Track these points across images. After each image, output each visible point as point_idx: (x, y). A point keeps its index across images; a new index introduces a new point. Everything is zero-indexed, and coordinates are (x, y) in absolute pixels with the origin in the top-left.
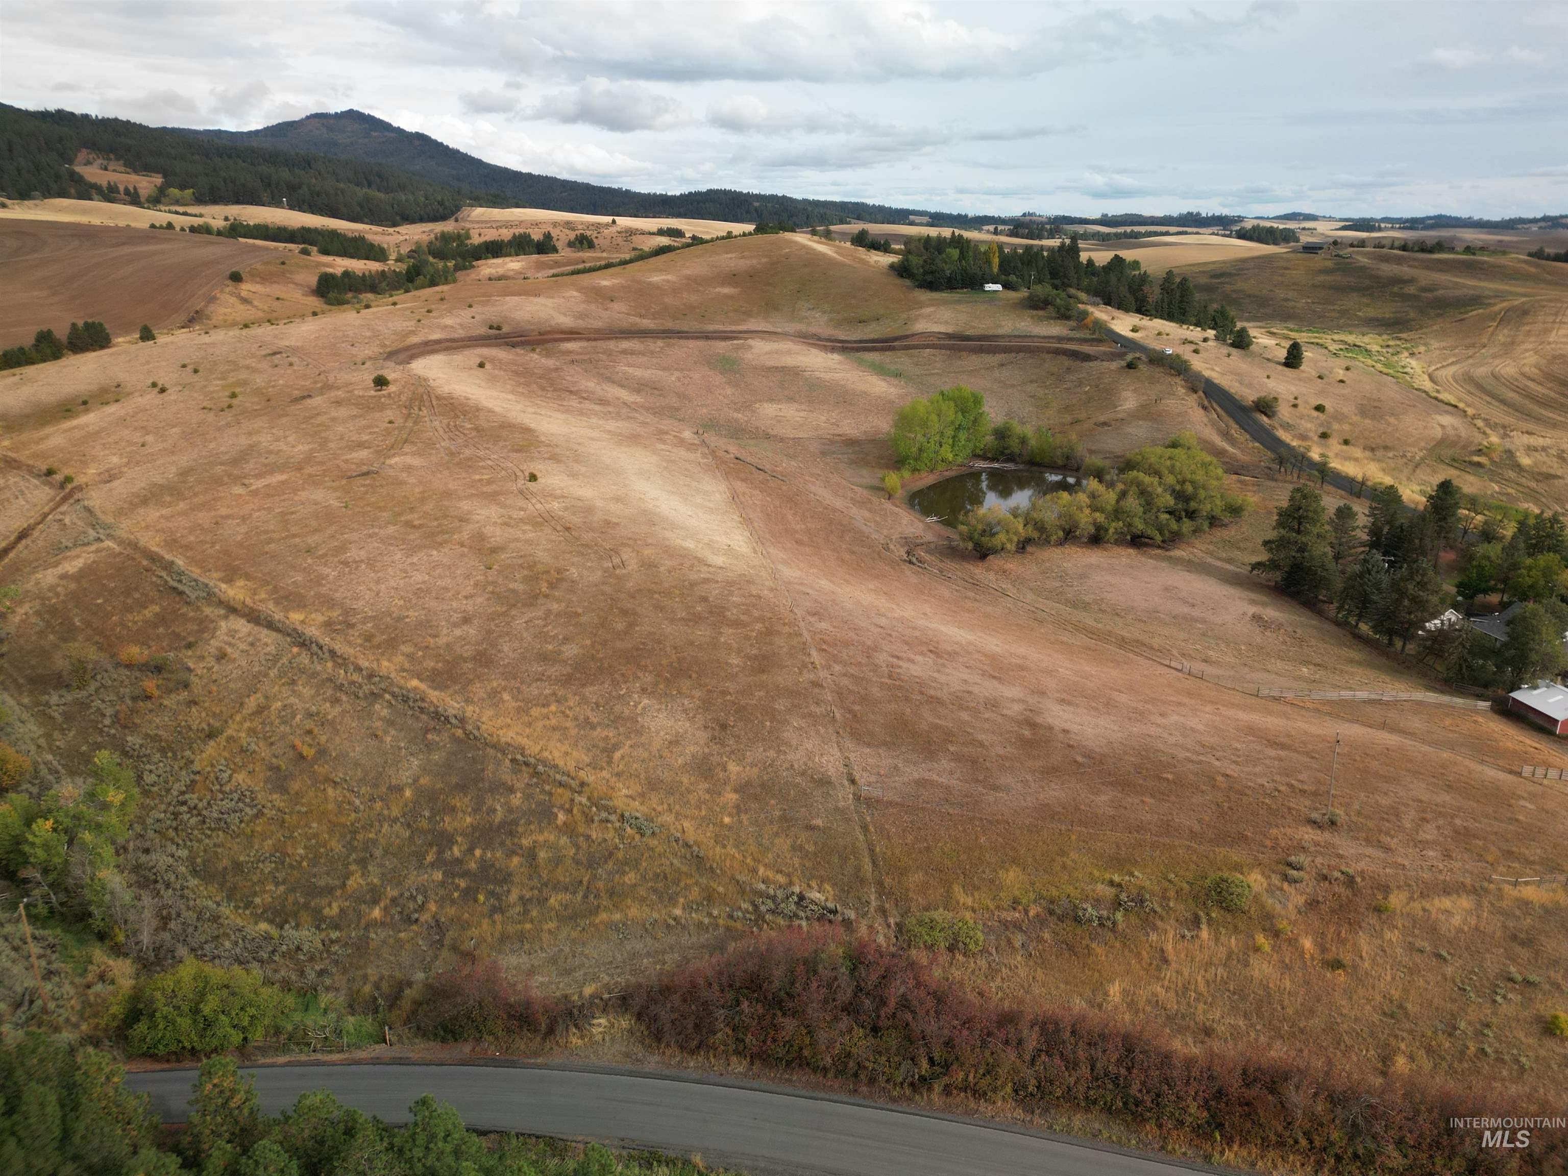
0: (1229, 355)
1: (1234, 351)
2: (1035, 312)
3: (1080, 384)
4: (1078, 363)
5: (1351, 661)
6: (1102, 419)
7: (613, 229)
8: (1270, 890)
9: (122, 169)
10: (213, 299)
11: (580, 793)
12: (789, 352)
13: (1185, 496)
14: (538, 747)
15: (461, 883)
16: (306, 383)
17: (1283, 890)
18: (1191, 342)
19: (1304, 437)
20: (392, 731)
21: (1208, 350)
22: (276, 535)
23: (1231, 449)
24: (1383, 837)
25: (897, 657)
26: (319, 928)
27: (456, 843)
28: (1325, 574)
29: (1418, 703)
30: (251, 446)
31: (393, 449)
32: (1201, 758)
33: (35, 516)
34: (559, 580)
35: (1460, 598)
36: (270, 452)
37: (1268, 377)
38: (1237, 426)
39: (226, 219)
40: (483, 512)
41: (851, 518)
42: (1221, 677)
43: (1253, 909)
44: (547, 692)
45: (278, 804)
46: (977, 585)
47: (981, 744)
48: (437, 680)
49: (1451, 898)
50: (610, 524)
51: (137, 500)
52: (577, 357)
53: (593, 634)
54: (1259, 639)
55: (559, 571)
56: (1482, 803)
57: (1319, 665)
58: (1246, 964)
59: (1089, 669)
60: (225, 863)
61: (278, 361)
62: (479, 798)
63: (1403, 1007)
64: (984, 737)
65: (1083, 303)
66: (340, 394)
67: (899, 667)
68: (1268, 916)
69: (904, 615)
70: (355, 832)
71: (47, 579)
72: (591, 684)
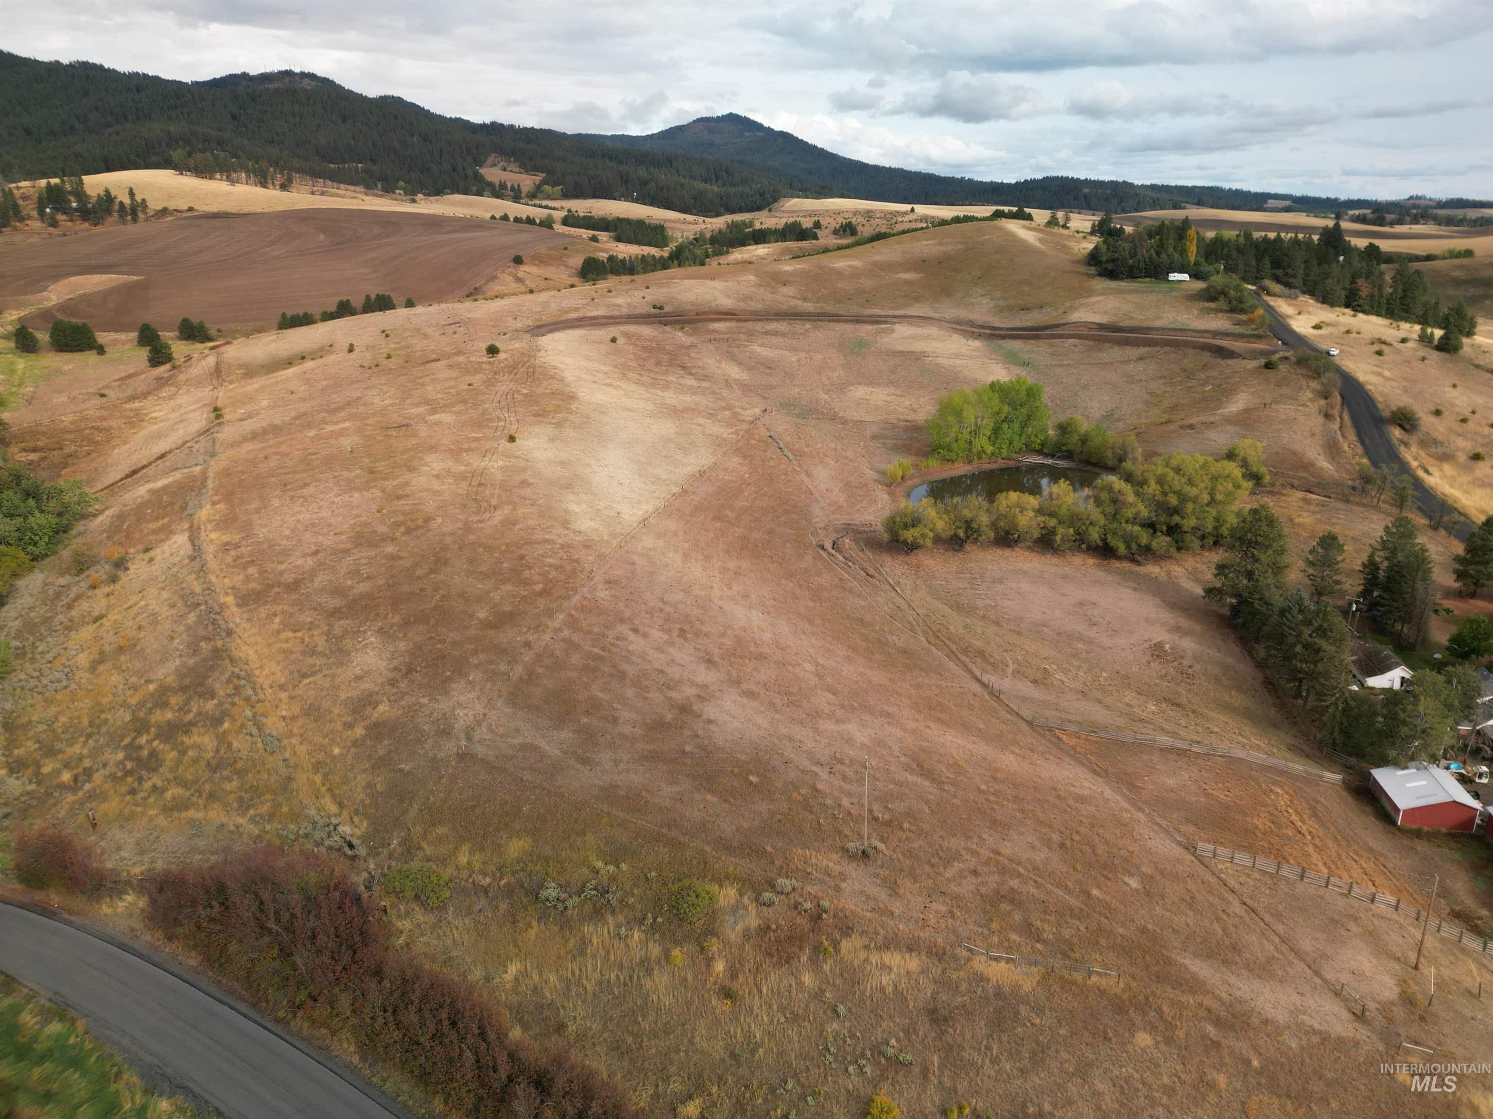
0: (1423, 359)
1: (1433, 355)
2: (1207, 304)
3: (1206, 382)
4: (1219, 360)
5: (1226, 707)
6: (1193, 421)
7: (912, 217)
8: (733, 910)
9: (517, 170)
10: (493, 278)
11: (252, 707)
12: (928, 337)
13: (1169, 509)
14: (258, 665)
15: (129, 765)
16: (448, 349)
17: (747, 909)
18: (1384, 343)
19: (1445, 458)
20: (184, 636)
21: (1398, 352)
22: (284, 471)
23: (1324, 464)
24: (906, 880)
25: (635, 631)
26: (30, 782)
27: (149, 733)
28: (1264, 609)
29: (1233, 761)
30: (358, 398)
31: (445, 407)
32: (814, 768)
33: (180, 442)
34: (418, 527)
35: (1437, 656)
36: (365, 404)
37: (1454, 386)
38: (1355, 439)
39: (569, 211)
40: (435, 465)
41: (816, 501)
42: (1025, 699)
43: (702, 922)
44: (309, 620)
45: (83, 681)
46: (872, 577)
47: (615, 721)
48: (247, 599)
49: (907, 956)
50: (525, 483)
51: (250, 436)
52: (717, 337)
53: (393, 576)
54: (1135, 669)
55: (427, 520)
56: (1075, 869)
57: (1178, 705)
58: (649, 972)
59: (847, 670)
60: (24, 720)
61: (449, 330)
62: (190, 699)
63: (753, 1051)
64: (626, 714)
65: (1275, 295)
66: (461, 359)
67: (625, 639)
68: (710, 931)
69: (716, 593)
70: (103, 712)
71: (141, 491)
72: (347, 618)
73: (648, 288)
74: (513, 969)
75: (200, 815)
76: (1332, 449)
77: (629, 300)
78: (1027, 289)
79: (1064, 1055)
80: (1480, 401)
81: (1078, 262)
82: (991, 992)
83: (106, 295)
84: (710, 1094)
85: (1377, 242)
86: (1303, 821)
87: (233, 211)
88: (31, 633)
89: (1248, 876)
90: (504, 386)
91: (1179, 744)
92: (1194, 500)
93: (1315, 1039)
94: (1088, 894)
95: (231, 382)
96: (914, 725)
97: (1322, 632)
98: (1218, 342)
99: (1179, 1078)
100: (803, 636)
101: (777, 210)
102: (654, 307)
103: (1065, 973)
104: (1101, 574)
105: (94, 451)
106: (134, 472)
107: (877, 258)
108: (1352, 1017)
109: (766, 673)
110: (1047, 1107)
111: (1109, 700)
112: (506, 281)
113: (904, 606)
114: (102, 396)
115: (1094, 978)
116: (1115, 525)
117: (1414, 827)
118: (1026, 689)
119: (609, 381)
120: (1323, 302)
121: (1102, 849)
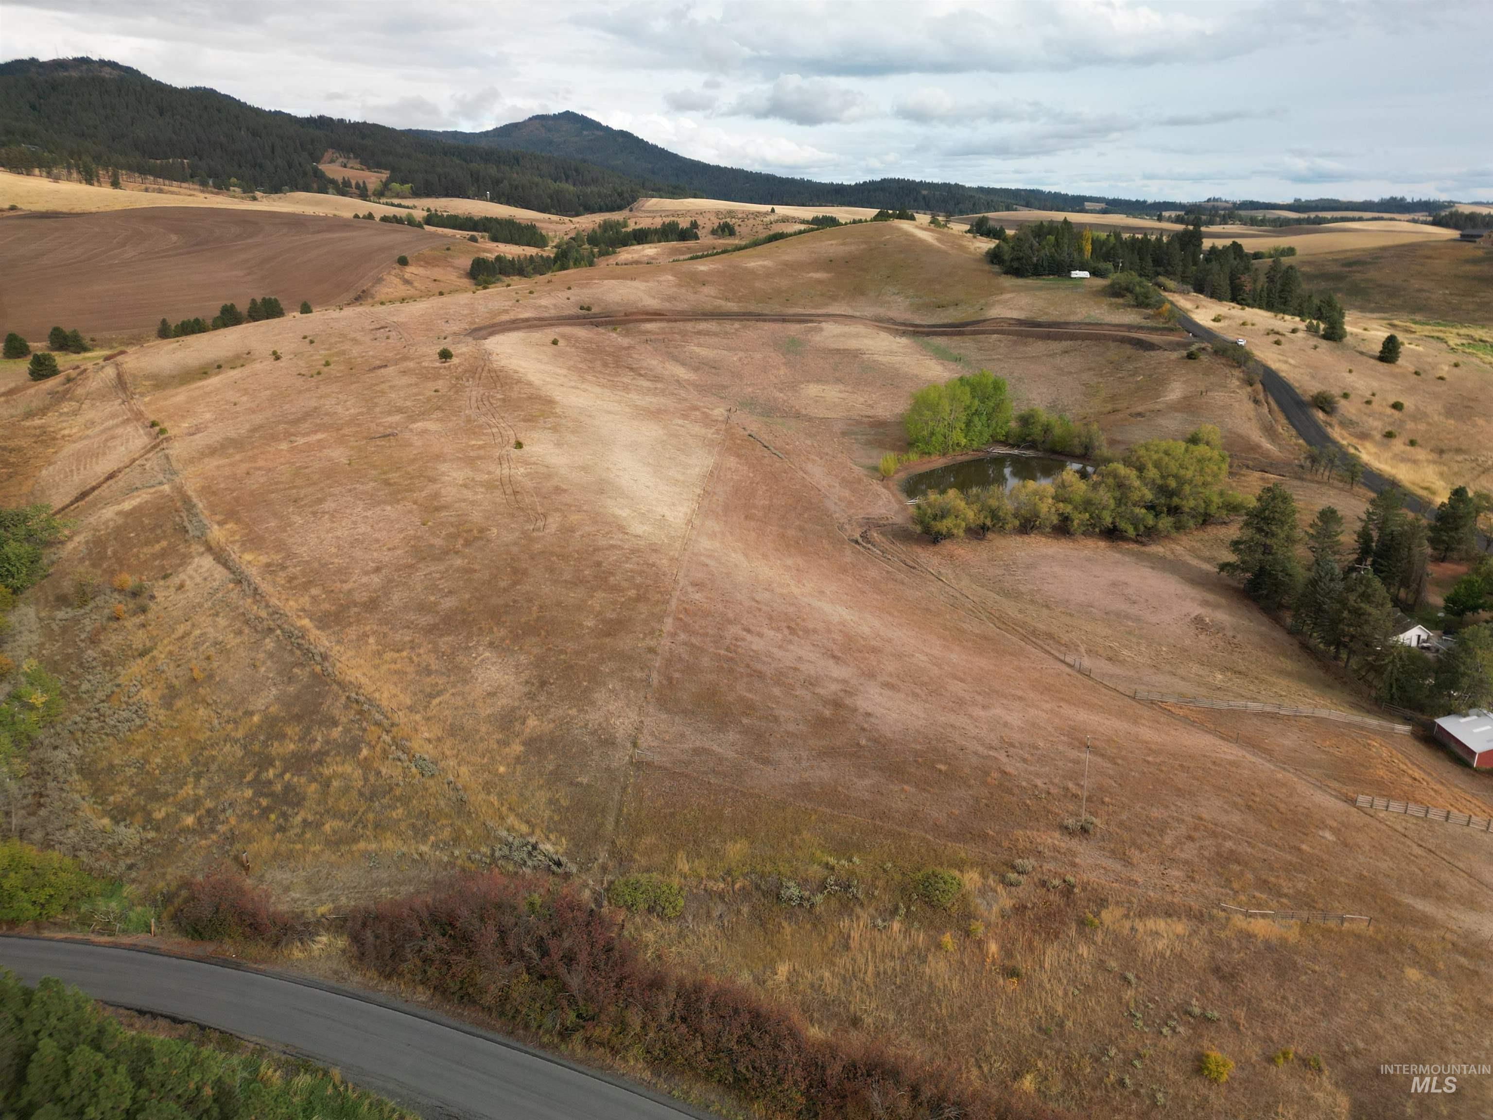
0: (1316, 347)
1: (1324, 344)
2: (1113, 300)
3: (1135, 372)
4: (1141, 352)
5: (1282, 672)
6: (1139, 409)
7: (772, 218)
8: (982, 893)
9: (358, 166)
10: (379, 280)
11: (388, 732)
12: (857, 336)
13: (1168, 491)
14: (374, 688)
15: (264, 802)
16: (390, 355)
17: (996, 891)
18: (1277, 333)
19: (1364, 436)
20: (269, 663)
21: (1292, 341)
22: (282, 486)
23: (1266, 444)
24: (1133, 850)
25: (749, 631)
26: (144, 828)
27: (274, 766)
28: (1286, 579)
29: (1319, 721)
30: (316, 408)
31: (423, 415)
32: (991, 753)
33: (127, 461)
34: (476, 539)
35: (1441, 614)
36: (327, 414)
37: (1350, 371)
38: (1286, 421)
39: (429, 210)
40: (454, 474)
41: (826, 496)
42: (1112, 676)
43: (956, 907)
44: (408, 638)
45: (161, 718)
46: (914, 568)
47: (776, 719)
48: (324, 621)
49: (1169, 921)
50: (558, 490)
51: (207, 451)
52: (653, 337)
53: (476, 589)
54: (1187, 642)
55: (481, 531)
56: (1273, 828)
57: (1240, 673)
58: (923, 960)
59: (954, 657)
60: (104, 764)
61: (380, 335)
62: (309, 728)
63: (1061, 1025)
64: (783, 713)
65: (1171, 291)
66: (411, 364)
67: (743, 640)
68: (968, 916)
69: (796, 591)
70: (204, 748)
71: (107, 514)
72: (449, 635)
73: (569, 288)
75: (373, 846)
76: (1269, 431)
77: (554, 301)
78: (938, 287)
79: (1352, 996)
80: (1375, 384)
81: (979, 260)
82: (1262, 946)
84: (1037, 1069)
85: (1239, 241)
87: (65, 210)
88: (59, 671)
89: (1407, 821)
90: (473, 392)
91: (1268, 709)
94: (1298, 849)
95: (142, 395)
96: (1047, 706)
97: (1365, 597)
98: (1134, 335)
99: (1461, 1005)
100: (894, 628)
101: (638, 210)
102: (582, 308)
103: (1320, 922)
104: (1118, 556)
105: (16, 473)
106: (84, 495)
107: (786, 257)
109: (891, 666)
110: (1361, 1045)
111: (1180, 672)
112: (392, 285)
113: (958, 595)
115: (1346, 924)
116: (1123, 509)
118: (1107, 666)
119: (573, 384)
120: (1211, 297)
121: (1282, 807)
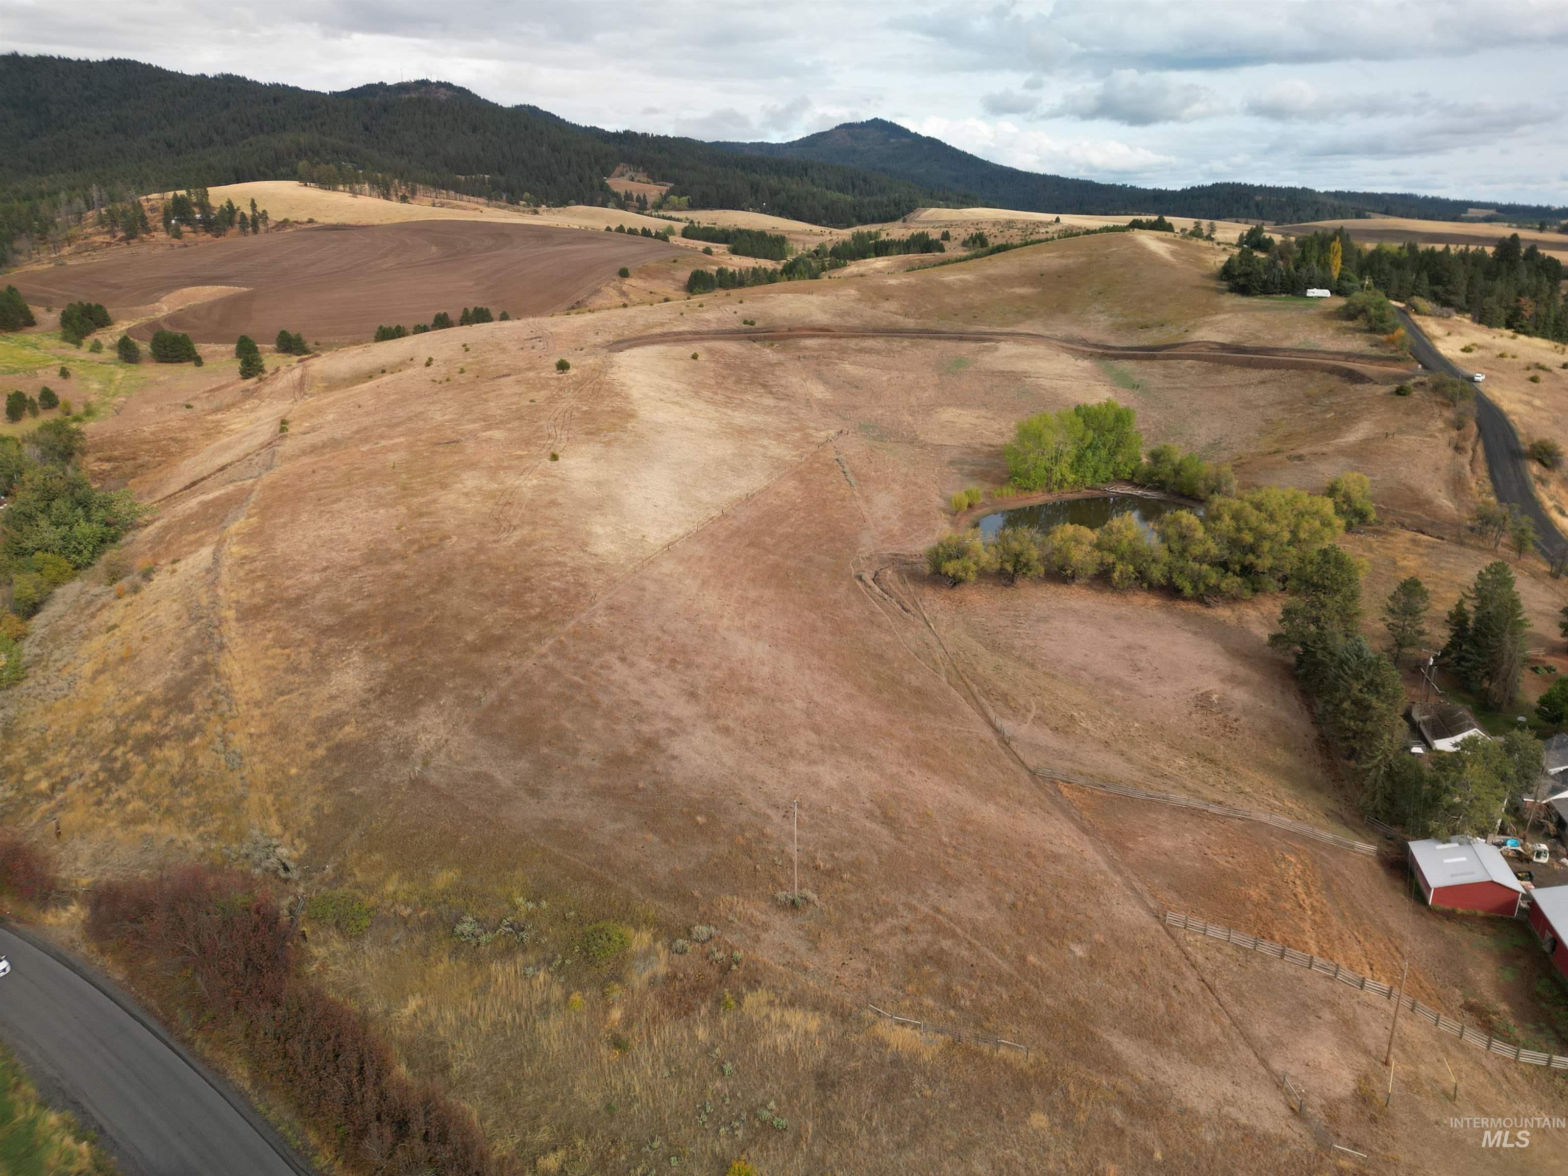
2: (1345, 323)
3: (1329, 409)
4: (1347, 385)
5: (1267, 765)
6: (1302, 451)
7: (1057, 227)
8: (644, 955)
9: (645, 179)
10: (597, 292)
11: (224, 724)
12: (1032, 356)
13: (1244, 547)
14: (240, 680)
15: (102, 776)
16: (522, 364)
17: (658, 956)
18: (1542, 368)
20: (181, 649)
21: (1558, 378)
22: (324, 485)
23: (1443, 501)
24: (830, 934)
25: (623, 659)
27: (126, 745)
28: (1325, 659)
29: (1253, 825)
30: (420, 413)
31: (501, 424)
32: (769, 811)
33: (242, 454)
34: (431, 546)
36: (424, 420)
38: (1485, 474)
39: (692, 222)
40: (469, 483)
41: (868, 529)
42: (1037, 748)
43: (610, 966)
44: (300, 637)
45: (82, 690)
46: (907, 611)
47: (576, 752)
48: (247, 614)
49: (810, 1015)
50: (553, 503)
51: (308, 450)
52: (807, 353)
53: (393, 595)
54: (1173, 720)
55: (443, 538)
56: (1019, 933)
57: (1212, 761)
59: (842, 708)
60: (22, 727)
61: (529, 344)
62: (170, 712)
64: (589, 746)
65: (1425, 314)
66: (531, 374)
67: (610, 668)
68: (616, 977)
69: (724, 623)
70: (91, 722)
71: (193, 503)
72: (337, 636)
73: (741, 302)
74: (413, 1004)
75: (154, 829)
76: (1457, 485)
77: (720, 315)
78: (1149, 305)
79: (948, 1131)
81: (1210, 276)
82: (888, 1058)
83: (211, 307)
84: (575, 1147)
86: (1309, 894)
88: (53, 641)
89: (1219, 950)
90: (569, 401)
92: (1273, 538)
93: (1235, 1135)
94: (1023, 959)
95: (312, 395)
96: (895, 769)
97: (1374, 687)
98: (1350, 365)
100: (807, 672)
101: (912, 221)
102: (745, 322)
103: (973, 1043)
104: (1160, 616)
105: (165, 462)
106: (194, 484)
107: (992, 271)
108: (1289, 1113)
109: (751, 708)
111: (1134, 753)
112: (610, 294)
113: (936, 643)
114: (188, 407)
115: (1002, 1051)
116: (1181, 563)
117: (1448, 907)
118: (1044, 737)
119: (678, 399)
120: (1480, 322)
121: (1057, 912)
